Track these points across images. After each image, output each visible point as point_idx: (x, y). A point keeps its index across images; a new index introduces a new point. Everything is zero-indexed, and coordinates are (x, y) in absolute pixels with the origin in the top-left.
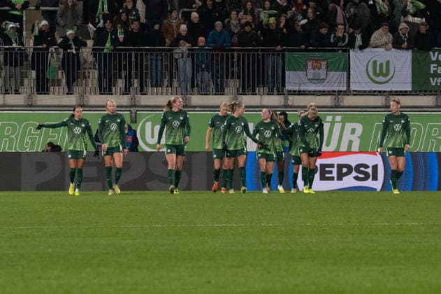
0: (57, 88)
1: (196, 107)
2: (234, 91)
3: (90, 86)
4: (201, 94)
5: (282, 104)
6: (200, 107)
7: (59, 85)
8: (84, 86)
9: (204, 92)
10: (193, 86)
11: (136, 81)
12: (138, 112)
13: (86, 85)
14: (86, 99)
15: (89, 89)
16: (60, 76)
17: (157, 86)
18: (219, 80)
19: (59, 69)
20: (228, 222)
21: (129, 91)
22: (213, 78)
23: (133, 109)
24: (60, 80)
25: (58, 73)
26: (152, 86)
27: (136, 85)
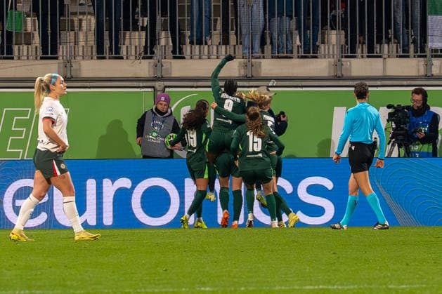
0: (25, 47)
1: (269, 79)
2: (337, 51)
3: (82, 43)
4: (279, 57)
5: (422, 72)
6: (278, 79)
7: (28, 43)
8: (72, 44)
9: (283, 52)
10: (263, 43)
11: (163, 34)
12: (167, 90)
13: (76, 42)
14: (75, 66)
15: (81, 49)
16: (29, 28)
17: (200, 42)
18: (310, 33)
19: (28, 16)
20: (329, 282)
21: (152, 52)
22: (298, 28)
23: (159, 85)
24: (29, 34)
25: (26, 22)
26: (192, 43)
27: (163, 42)
